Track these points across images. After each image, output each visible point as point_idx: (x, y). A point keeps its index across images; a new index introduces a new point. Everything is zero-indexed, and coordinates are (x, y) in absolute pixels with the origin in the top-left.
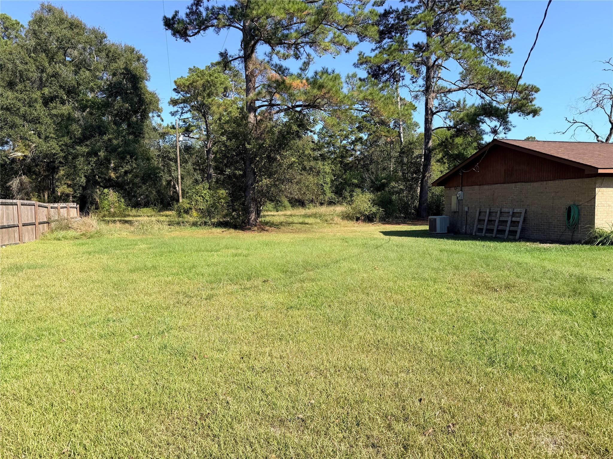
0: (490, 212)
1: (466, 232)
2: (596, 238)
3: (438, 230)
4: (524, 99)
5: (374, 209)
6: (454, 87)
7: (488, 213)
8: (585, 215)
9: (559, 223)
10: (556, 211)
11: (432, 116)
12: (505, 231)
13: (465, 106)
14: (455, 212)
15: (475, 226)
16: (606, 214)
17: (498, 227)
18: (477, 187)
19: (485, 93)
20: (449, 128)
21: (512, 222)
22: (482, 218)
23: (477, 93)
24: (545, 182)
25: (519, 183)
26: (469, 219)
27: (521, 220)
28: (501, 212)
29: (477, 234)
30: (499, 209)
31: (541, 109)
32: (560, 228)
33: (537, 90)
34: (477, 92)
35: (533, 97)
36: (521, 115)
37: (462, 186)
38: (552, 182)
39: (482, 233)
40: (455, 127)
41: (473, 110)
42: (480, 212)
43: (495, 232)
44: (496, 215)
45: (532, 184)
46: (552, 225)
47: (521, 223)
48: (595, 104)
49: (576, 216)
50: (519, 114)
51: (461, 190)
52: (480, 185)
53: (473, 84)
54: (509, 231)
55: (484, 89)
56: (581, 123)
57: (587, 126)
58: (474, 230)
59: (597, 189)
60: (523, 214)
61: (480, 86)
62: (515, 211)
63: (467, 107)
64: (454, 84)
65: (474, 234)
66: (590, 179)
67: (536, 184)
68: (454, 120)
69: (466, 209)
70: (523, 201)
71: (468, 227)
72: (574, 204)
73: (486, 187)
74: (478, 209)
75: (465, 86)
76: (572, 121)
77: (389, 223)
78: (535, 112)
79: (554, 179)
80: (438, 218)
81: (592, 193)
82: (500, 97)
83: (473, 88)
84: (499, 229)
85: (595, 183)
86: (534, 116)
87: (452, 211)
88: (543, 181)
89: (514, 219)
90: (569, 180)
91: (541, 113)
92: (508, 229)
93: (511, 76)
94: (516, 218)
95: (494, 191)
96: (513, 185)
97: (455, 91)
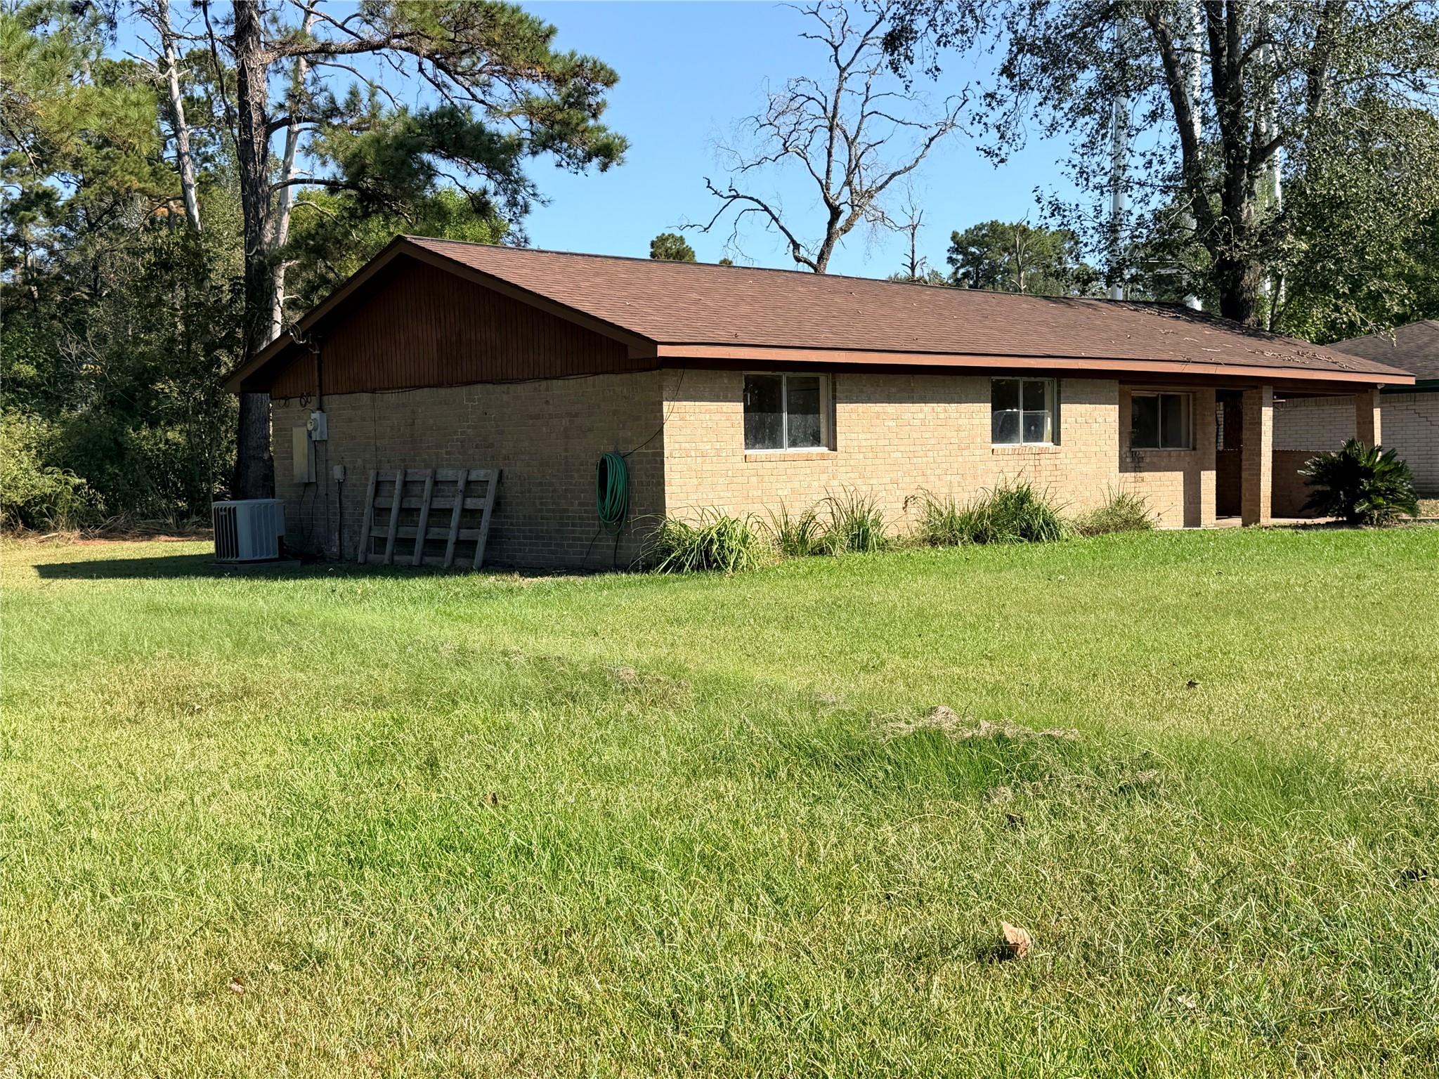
0: (405, 484)
1: (341, 556)
2: (669, 551)
3: (246, 551)
4: (571, 106)
5: (46, 483)
6: (341, 38)
7: (398, 485)
8: (641, 483)
9: (586, 511)
10: (576, 475)
11: (267, 136)
12: (444, 542)
13: (375, 109)
14: (307, 485)
15: (364, 530)
16: (695, 481)
17: (426, 533)
18: (365, 397)
19: (448, 72)
20: (333, 187)
21: (464, 511)
22: (382, 502)
23: (421, 70)
24: (544, 384)
25: (479, 387)
26: (348, 505)
27: (486, 504)
28: (436, 483)
29: (372, 556)
30: (429, 471)
31: (624, 146)
32: (588, 525)
33: (610, 80)
34: (420, 64)
35: (599, 100)
36: (564, 163)
37: (322, 395)
38: (560, 382)
39: (383, 553)
40: (351, 185)
41: (399, 127)
42: (378, 484)
43: (418, 547)
44: (423, 491)
45: (512, 387)
46: (568, 518)
47: (486, 517)
48: (778, 144)
49: (620, 488)
50: (557, 157)
51: (321, 408)
52: (373, 391)
53: (401, 36)
54: (458, 543)
55: (444, 60)
56: (751, 198)
57: (766, 209)
58: (362, 547)
59: (666, 405)
60: (492, 488)
61: (426, 46)
62: (473, 477)
63: (383, 115)
64: (342, 27)
65: (360, 559)
66: (649, 373)
67: (523, 391)
68: (335, 158)
69: (337, 473)
70: (492, 445)
71: (346, 536)
72: (617, 453)
73: (391, 398)
74: (372, 474)
75: (379, 38)
76: (726, 193)
77: (110, 534)
78: (607, 153)
79: (563, 375)
80: (242, 507)
81: (655, 418)
82: (500, 90)
83: (407, 49)
84: (430, 537)
85: (661, 388)
86: (604, 168)
87: (296, 481)
88: (539, 379)
89: (471, 503)
90: (601, 376)
91: (627, 154)
92: (452, 537)
93: (521, 21)
94: (475, 500)
95: (413, 412)
96: (463, 391)
97: (343, 52)
